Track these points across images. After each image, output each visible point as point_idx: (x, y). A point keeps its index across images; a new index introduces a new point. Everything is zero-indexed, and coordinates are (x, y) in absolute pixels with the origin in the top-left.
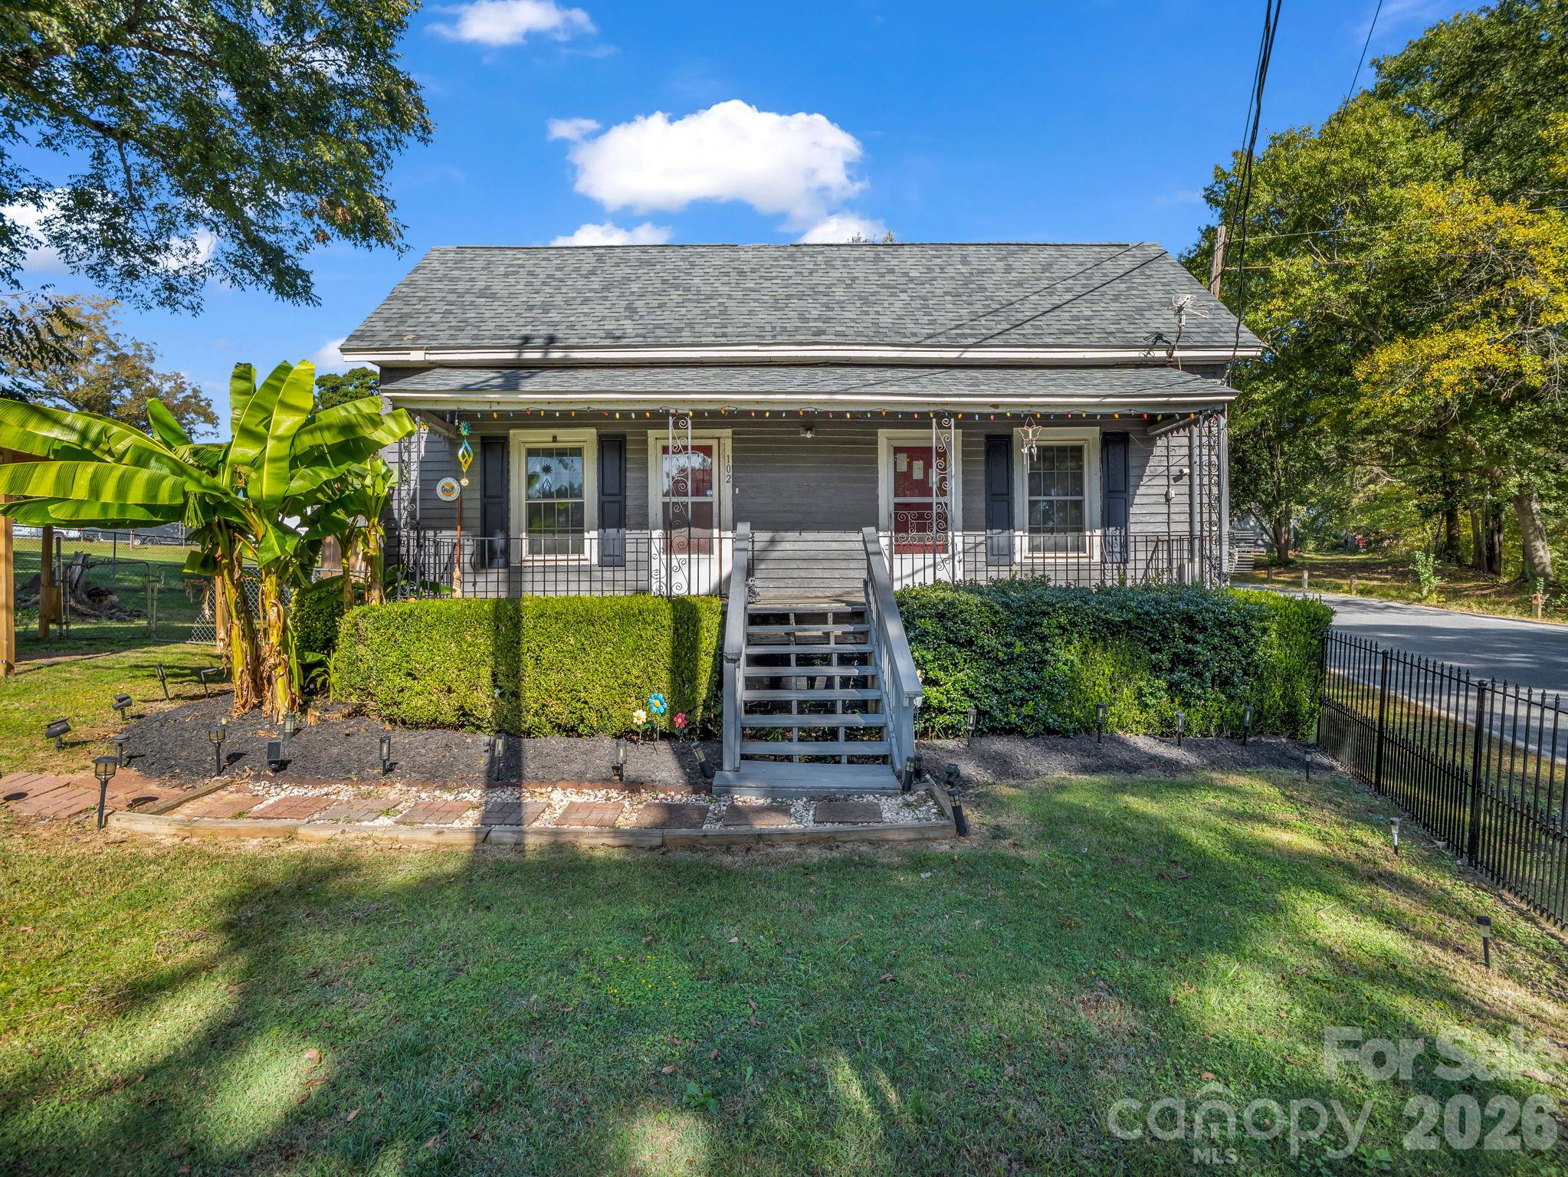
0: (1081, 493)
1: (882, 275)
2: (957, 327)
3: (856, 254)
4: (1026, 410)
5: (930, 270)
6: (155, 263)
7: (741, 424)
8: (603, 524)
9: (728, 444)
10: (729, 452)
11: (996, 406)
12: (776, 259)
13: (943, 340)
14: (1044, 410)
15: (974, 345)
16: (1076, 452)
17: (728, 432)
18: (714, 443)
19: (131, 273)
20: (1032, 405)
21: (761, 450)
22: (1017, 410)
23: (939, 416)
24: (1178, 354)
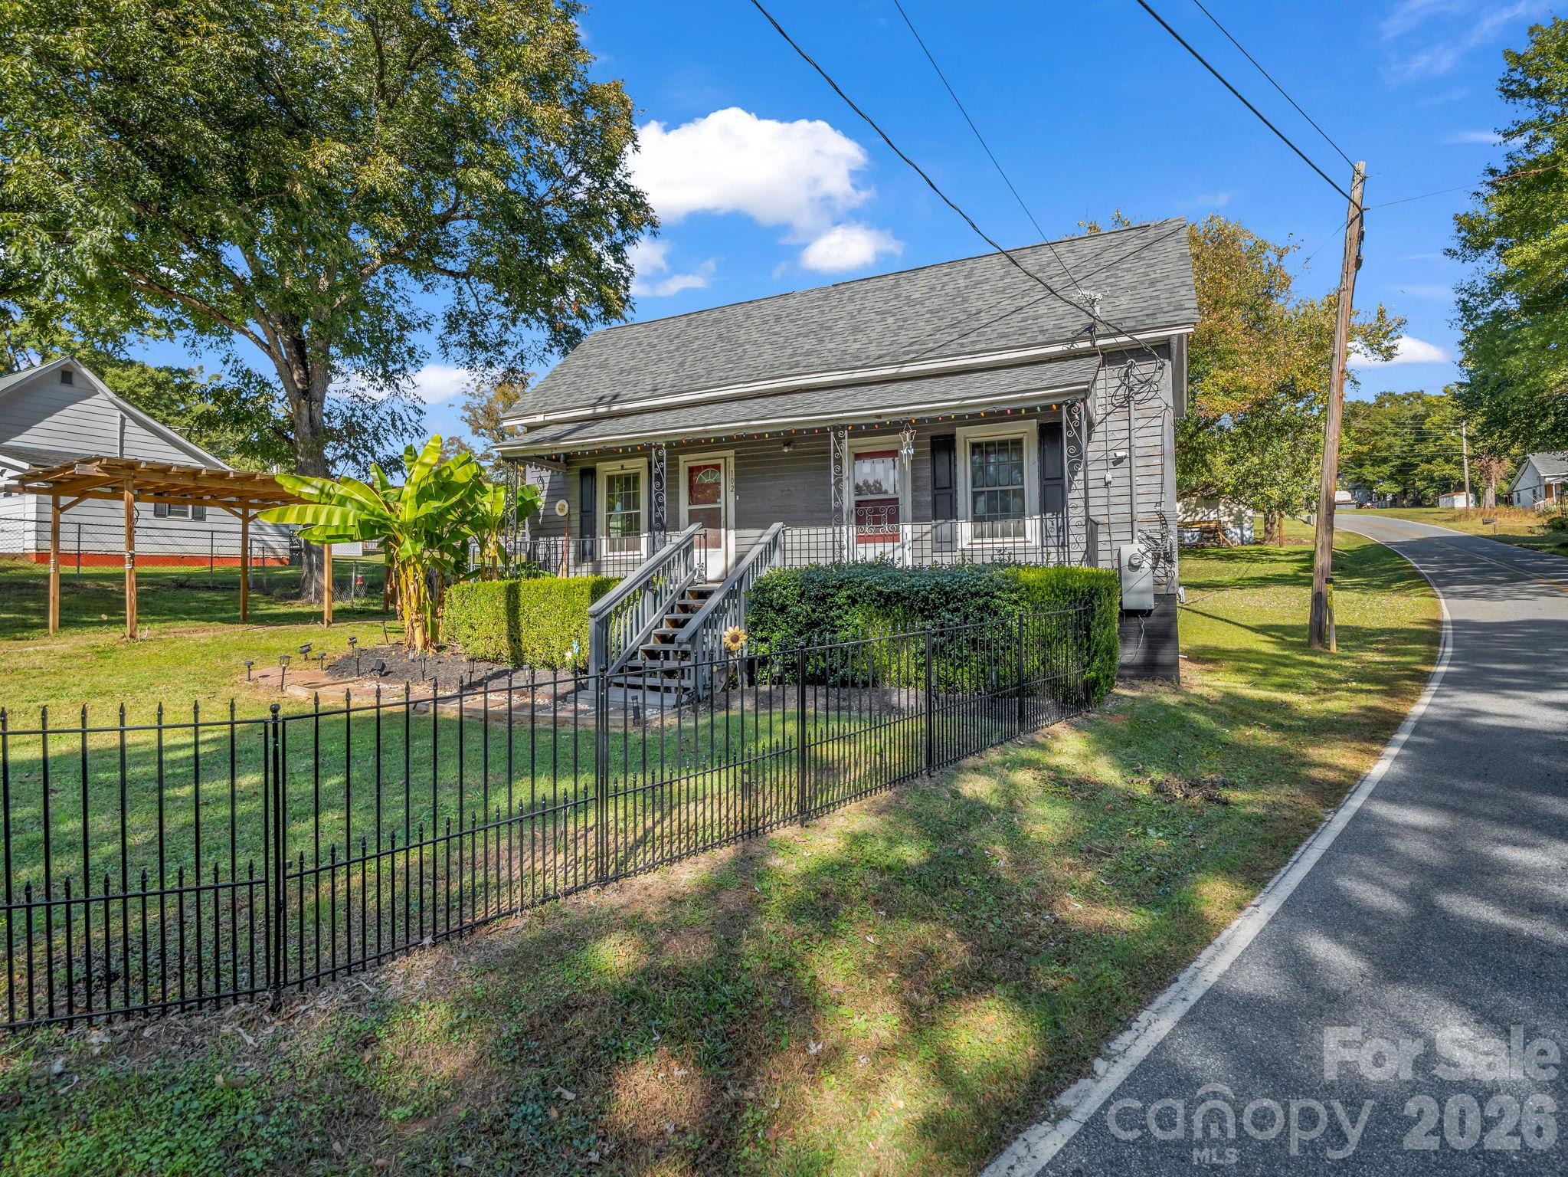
0: (1022, 483)
1: (887, 302)
2: (911, 344)
4: (903, 417)
5: (933, 289)
7: (743, 445)
8: (651, 529)
9: (731, 461)
10: (732, 467)
11: (879, 416)
13: (887, 359)
14: (919, 416)
15: (912, 360)
16: (1017, 444)
17: (734, 452)
18: (722, 462)
20: (909, 413)
21: (755, 464)
22: (896, 418)
23: (836, 429)
24: (1100, 342)
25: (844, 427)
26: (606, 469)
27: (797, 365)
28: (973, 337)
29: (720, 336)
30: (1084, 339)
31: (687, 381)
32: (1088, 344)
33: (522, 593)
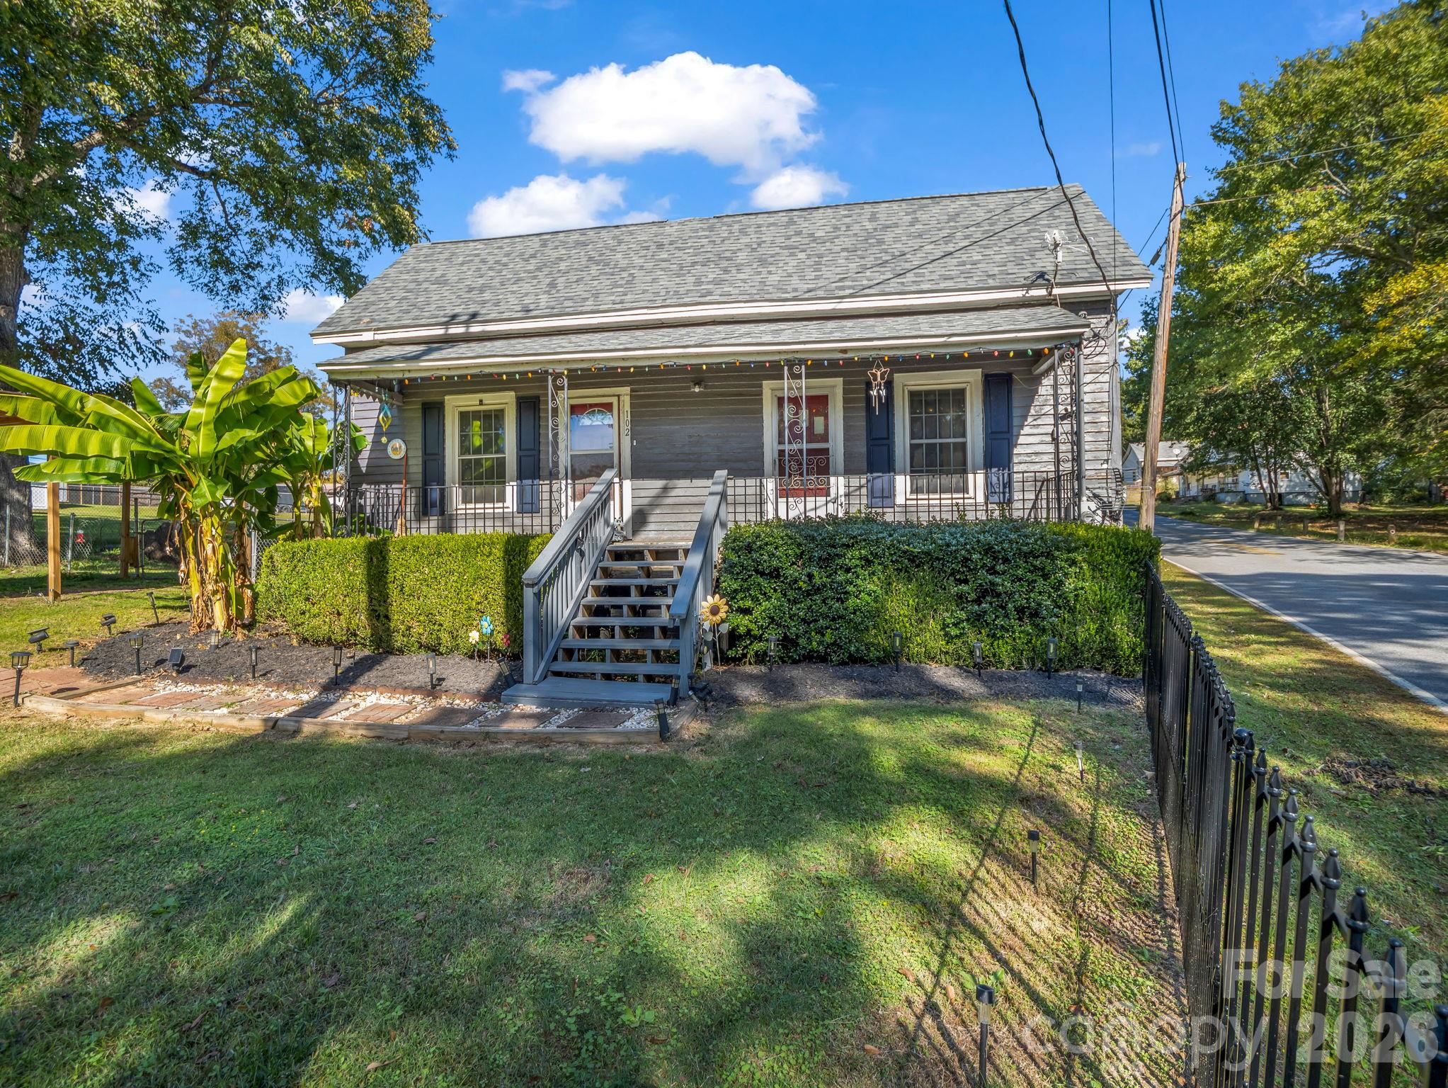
0: (964, 435)
1: (789, 238)
2: (841, 280)
3: (771, 220)
4: (874, 353)
5: (836, 228)
6: (251, 278)
7: (638, 382)
8: (520, 476)
9: (626, 400)
10: (627, 407)
11: (844, 351)
12: (696, 231)
13: (821, 293)
14: (891, 353)
15: (851, 296)
16: (957, 397)
17: (626, 390)
18: (614, 400)
19: (235, 288)
20: (880, 349)
21: (655, 405)
22: (865, 354)
23: (791, 364)
24: (1056, 291)
25: (802, 362)
26: (455, 404)
27: (710, 293)
28: (910, 277)
29: (590, 259)
30: (1039, 286)
31: (568, 303)
32: (1043, 292)
33: (393, 554)
